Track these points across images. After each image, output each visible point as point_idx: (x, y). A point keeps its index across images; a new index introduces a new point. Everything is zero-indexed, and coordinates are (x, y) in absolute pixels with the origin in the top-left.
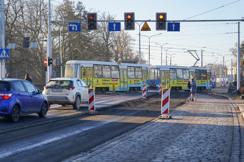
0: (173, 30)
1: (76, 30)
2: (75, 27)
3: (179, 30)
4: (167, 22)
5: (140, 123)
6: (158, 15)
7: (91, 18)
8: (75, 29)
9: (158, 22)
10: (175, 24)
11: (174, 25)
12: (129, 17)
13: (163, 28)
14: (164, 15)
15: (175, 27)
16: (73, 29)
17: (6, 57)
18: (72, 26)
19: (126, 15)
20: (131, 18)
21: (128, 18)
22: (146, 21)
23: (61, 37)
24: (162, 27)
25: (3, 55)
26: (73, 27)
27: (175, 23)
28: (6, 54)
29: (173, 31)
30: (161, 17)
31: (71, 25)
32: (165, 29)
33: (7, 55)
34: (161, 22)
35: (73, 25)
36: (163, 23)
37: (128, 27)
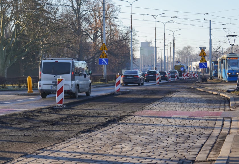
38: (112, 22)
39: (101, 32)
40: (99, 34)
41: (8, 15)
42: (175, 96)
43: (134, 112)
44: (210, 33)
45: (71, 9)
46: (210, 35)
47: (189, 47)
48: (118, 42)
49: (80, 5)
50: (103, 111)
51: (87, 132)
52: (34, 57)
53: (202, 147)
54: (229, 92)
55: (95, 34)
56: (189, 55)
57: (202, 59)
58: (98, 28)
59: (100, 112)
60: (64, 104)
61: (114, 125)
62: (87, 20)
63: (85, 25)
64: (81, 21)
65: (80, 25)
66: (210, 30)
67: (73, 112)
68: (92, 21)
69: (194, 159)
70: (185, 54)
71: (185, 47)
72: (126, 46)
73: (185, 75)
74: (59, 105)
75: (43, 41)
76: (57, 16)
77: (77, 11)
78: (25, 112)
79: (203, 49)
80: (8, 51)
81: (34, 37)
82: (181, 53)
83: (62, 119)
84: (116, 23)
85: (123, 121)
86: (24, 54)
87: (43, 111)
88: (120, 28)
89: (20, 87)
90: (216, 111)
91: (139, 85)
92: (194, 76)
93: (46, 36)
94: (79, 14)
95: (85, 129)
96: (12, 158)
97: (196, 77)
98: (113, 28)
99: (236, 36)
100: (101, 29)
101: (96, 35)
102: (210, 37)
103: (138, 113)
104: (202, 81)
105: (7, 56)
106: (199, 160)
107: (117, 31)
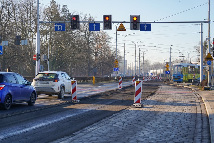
0: (146, 30)
1: (61, 29)
2: (60, 27)
4: (140, 23)
5: (116, 110)
6: (132, 17)
7: (74, 19)
8: (60, 29)
9: (133, 23)
11: (146, 26)
12: (107, 18)
14: (138, 17)
15: (147, 27)
16: (59, 28)
18: (58, 26)
19: (105, 17)
20: (109, 19)
21: (106, 20)
22: (122, 22)
23: (48, 36)
24: (136, 28)
26: (59, 27)
29: (146, 31)
30: (135, 19)
31: (57, 25)
32: (138, 29)
34: (135, 23)
35: (59, 26)
36: (137, 24)
37: (107, 27)
44: (170, 54)
46: (170, 55)
49: (89, 35)
54: (188, 85)
56: (147, 65)
57: (167, 69)
64: (90, 45)
66: (170, 52)
71: (145, 61)
73: (153, 78)
77: (88, 39)
79: (167, 63)
92: (159, 79)
94: (89, 41)
97: (160, 79)
99: (184, 57)
102: (170, 57)
104: (167, 81)
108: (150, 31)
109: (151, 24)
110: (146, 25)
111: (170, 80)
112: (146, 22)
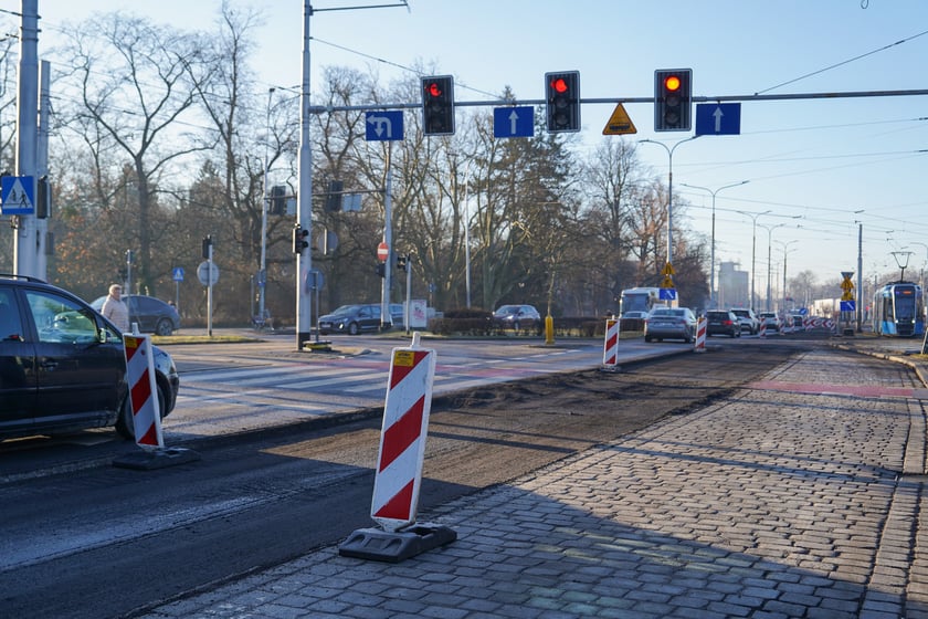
0: (718, 129)
1: (389, 135)
2: (384, 125)
3: (736, 130)
6: (662, 77)
7: (434, 93)
8: (385, 132)
9: (663, 104)
10: (722, 109)
11: (718, 114)
12: (561, 87)
13: (679, 121)
14: (684, 77)
15: (723, 118)
16: (379, 131)
17: (24, 206)
18: (376, 123)
19: (552, 80)
20: (568, 89)
21: (557, 92)
22: (620, 102)
24: (676, 119)
25: (15, 200)
26: (379, 125)
27: (723, 107)
28: (23, 196)
29: (718, 133)
30: (673, 84)
31: (372, 120)
32: (685, 126)
33: (28, 201)
34: (673, 103)
35: (380, 120)
36: (679, 105)
37: (559, 122)
38: (676, 226)
39: (655, 244)
40: (650, 246)
41: (500, 212)
42: (807, 357)
43: (746, 382)
44: (860, 247)
45: (605, 201)
46: (860, 251)
47: (808, 273)
48: (682, 260)
49: (619, 196)
50: (689, 380)
51: (681, 414)
52: (539, 283)
53: (905, 449)
54: (907, 354)
55: (644, 247)
57: (846, 295)
58: (650, 235)
59: (684, 380)
60: (618, 365)
61: (723, 403)
62: (631, 221)
63: (626, 231)
64: (620, 224)
65: (618, 230)
66: (860, 241)
67: (637, 379)
68: (639, 223)
69: (900, 469)
70: (801, 285)
71: (801, 274)
72: (698, 268)
74: (610, 365)
75: (555, 258)
76: (579, 215)
77: (615, 206)
78: (556, 376)
79: (847, 276)
80: (497, 273)
81: (543, 248)
82: (794, 284)
83: (624, 389)
84: (683, 227)
85: (736, 397)
86: (525, 278)
87: (585, 374)
88: (687, 237)
89: (527, 334)
90: (897, 387)
91: (733, 337)
92: (826, 325)
93: (562, 249)
94: (617, 212)
95: (677, 408)
96: (573, 451)
98: (675, 236)
100: (655, 238)
101: (646, 248)
102: (860, 255)
103: (755, 384)
104: (845, 334)
105: (495, 282)
106: (909, 471)
107: (683, 242)
108: (738, 132)
109: (739, 105)
110: (718, 109)
111: (860, 331)
112: (718, 99)
